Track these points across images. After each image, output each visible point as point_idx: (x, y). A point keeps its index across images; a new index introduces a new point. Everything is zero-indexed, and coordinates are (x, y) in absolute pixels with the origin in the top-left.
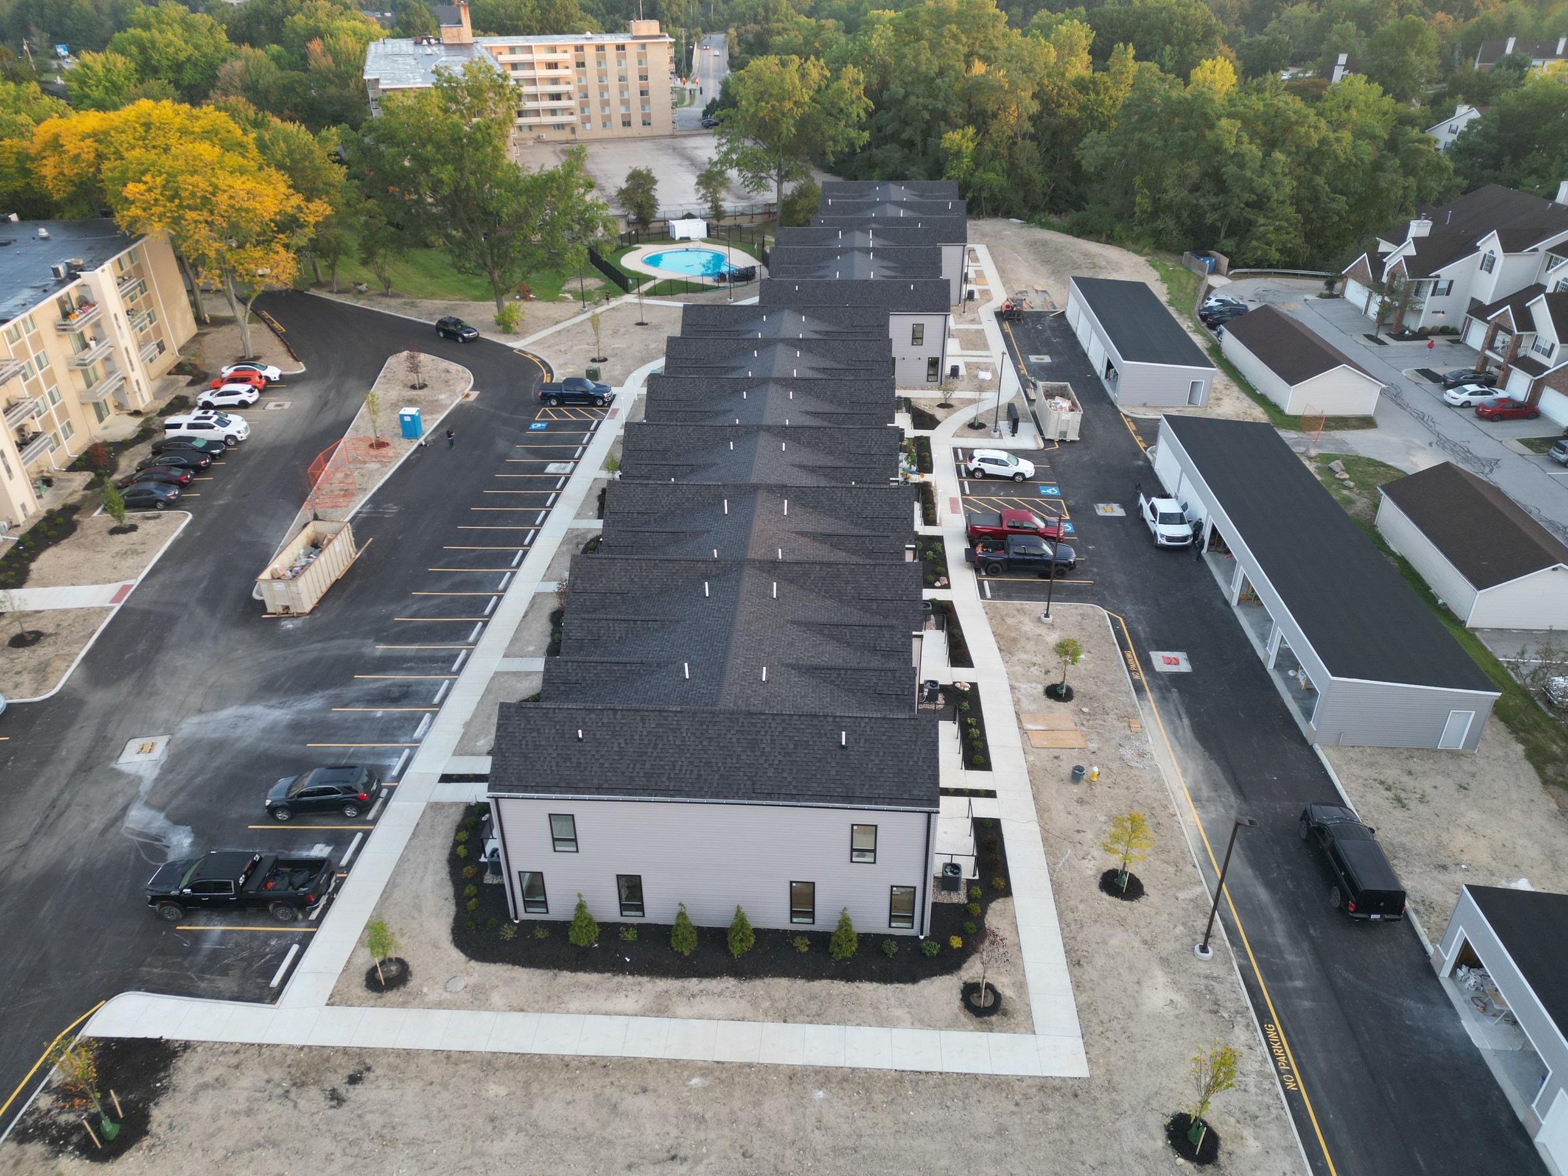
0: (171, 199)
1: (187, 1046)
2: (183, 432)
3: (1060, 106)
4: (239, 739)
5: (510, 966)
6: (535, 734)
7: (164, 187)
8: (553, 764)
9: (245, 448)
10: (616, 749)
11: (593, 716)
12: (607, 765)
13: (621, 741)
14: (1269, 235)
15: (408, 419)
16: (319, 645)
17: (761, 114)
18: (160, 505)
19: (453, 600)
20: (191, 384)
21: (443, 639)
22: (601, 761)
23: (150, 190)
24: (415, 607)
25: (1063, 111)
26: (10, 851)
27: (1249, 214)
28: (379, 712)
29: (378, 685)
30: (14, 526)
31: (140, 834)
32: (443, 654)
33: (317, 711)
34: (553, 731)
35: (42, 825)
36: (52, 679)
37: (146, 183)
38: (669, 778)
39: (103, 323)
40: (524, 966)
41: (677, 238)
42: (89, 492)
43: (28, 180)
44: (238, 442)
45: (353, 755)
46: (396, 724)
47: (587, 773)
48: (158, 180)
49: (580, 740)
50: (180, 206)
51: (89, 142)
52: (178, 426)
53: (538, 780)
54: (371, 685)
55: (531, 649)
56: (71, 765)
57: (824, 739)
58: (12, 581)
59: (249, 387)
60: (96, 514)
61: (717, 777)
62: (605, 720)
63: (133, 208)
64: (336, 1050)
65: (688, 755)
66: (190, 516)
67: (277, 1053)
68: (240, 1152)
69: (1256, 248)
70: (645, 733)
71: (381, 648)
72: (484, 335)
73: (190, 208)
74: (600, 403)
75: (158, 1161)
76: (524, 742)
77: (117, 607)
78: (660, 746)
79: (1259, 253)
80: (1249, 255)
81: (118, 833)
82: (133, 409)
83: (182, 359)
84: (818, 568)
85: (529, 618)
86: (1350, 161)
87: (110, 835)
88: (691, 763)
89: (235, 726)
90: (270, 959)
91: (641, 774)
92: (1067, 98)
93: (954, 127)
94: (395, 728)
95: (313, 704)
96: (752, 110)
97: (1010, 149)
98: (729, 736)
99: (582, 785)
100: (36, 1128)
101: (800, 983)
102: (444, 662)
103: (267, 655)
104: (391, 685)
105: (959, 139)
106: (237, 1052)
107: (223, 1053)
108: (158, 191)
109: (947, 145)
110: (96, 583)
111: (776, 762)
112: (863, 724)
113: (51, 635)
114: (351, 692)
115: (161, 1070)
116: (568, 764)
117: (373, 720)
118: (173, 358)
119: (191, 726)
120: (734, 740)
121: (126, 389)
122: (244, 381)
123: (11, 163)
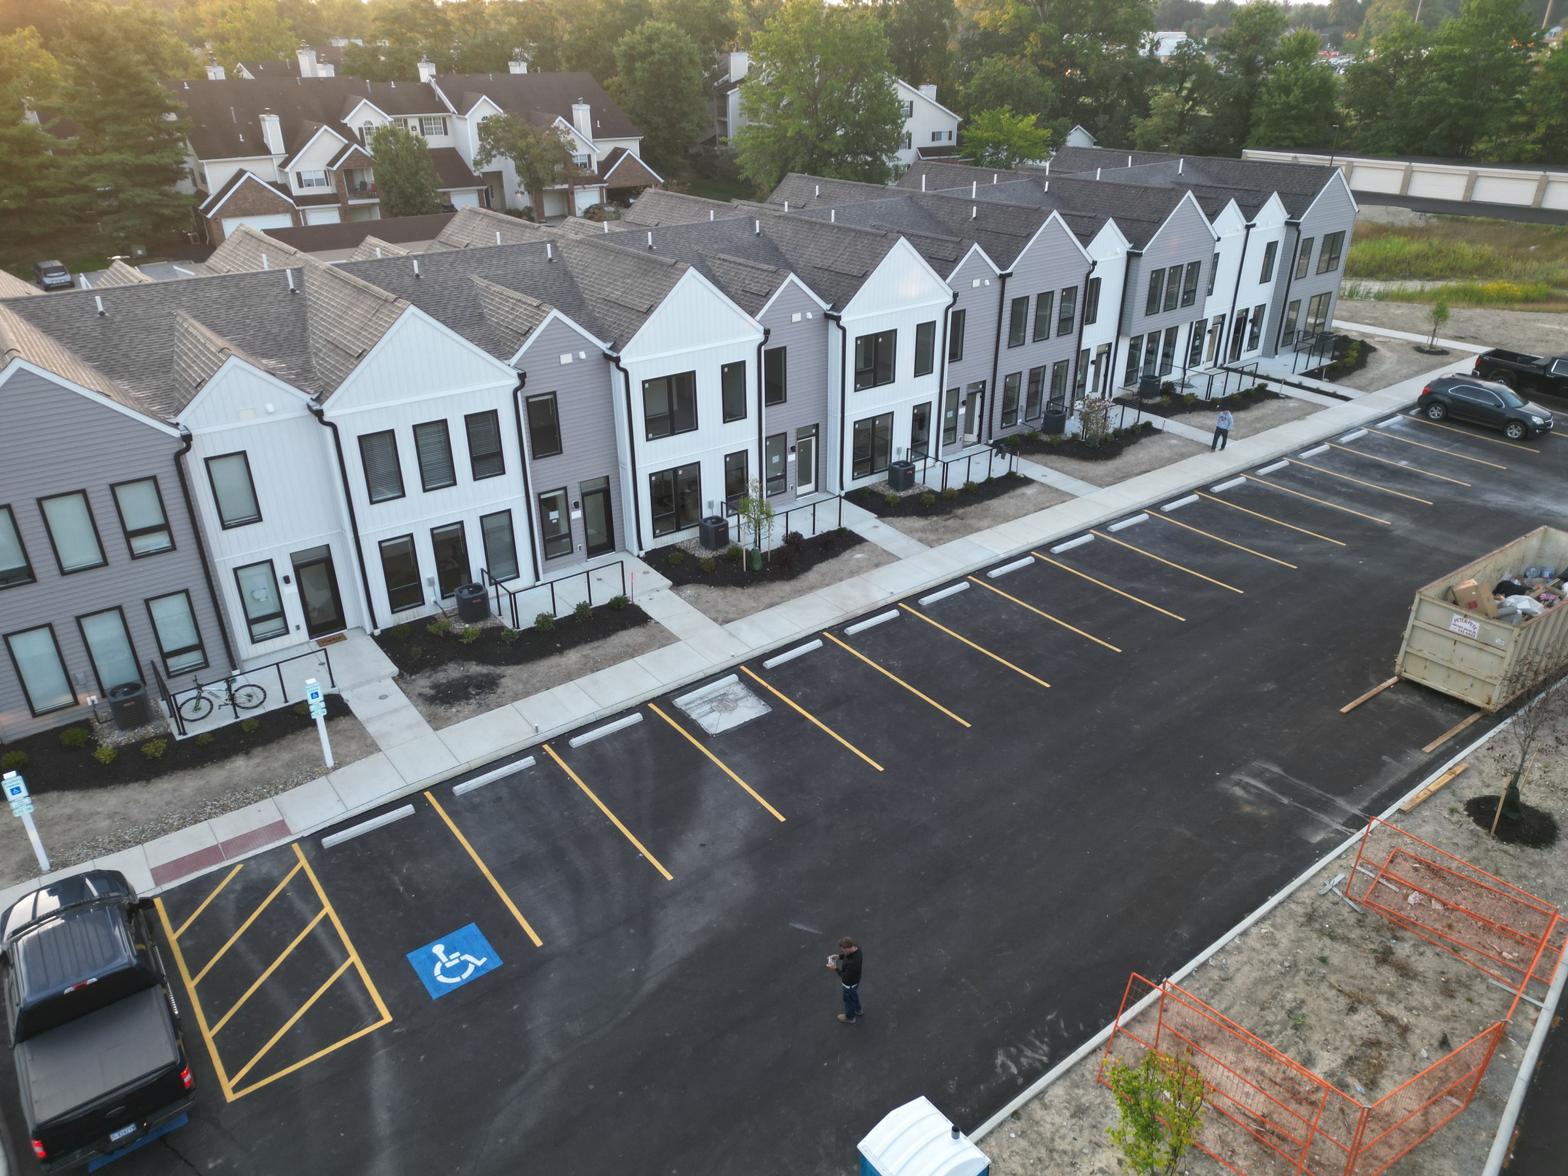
19: (1231, 534)
21: (1281, 497)
24: (1301, 548)
28: (1403, 464)
29: (1400, 487)
32: (1290, 484)
33: (1494, 492)
45: (1447, 446)
46: (1385, 450)
54: (1409, 489)
55: (1174, 442)
71: (1383, 520)
85: (1143, 468)
94: (1387, 447)
102: (1294, 476)
104: (1380, 480)
114: (1439, 492)
117: (1414, 461)
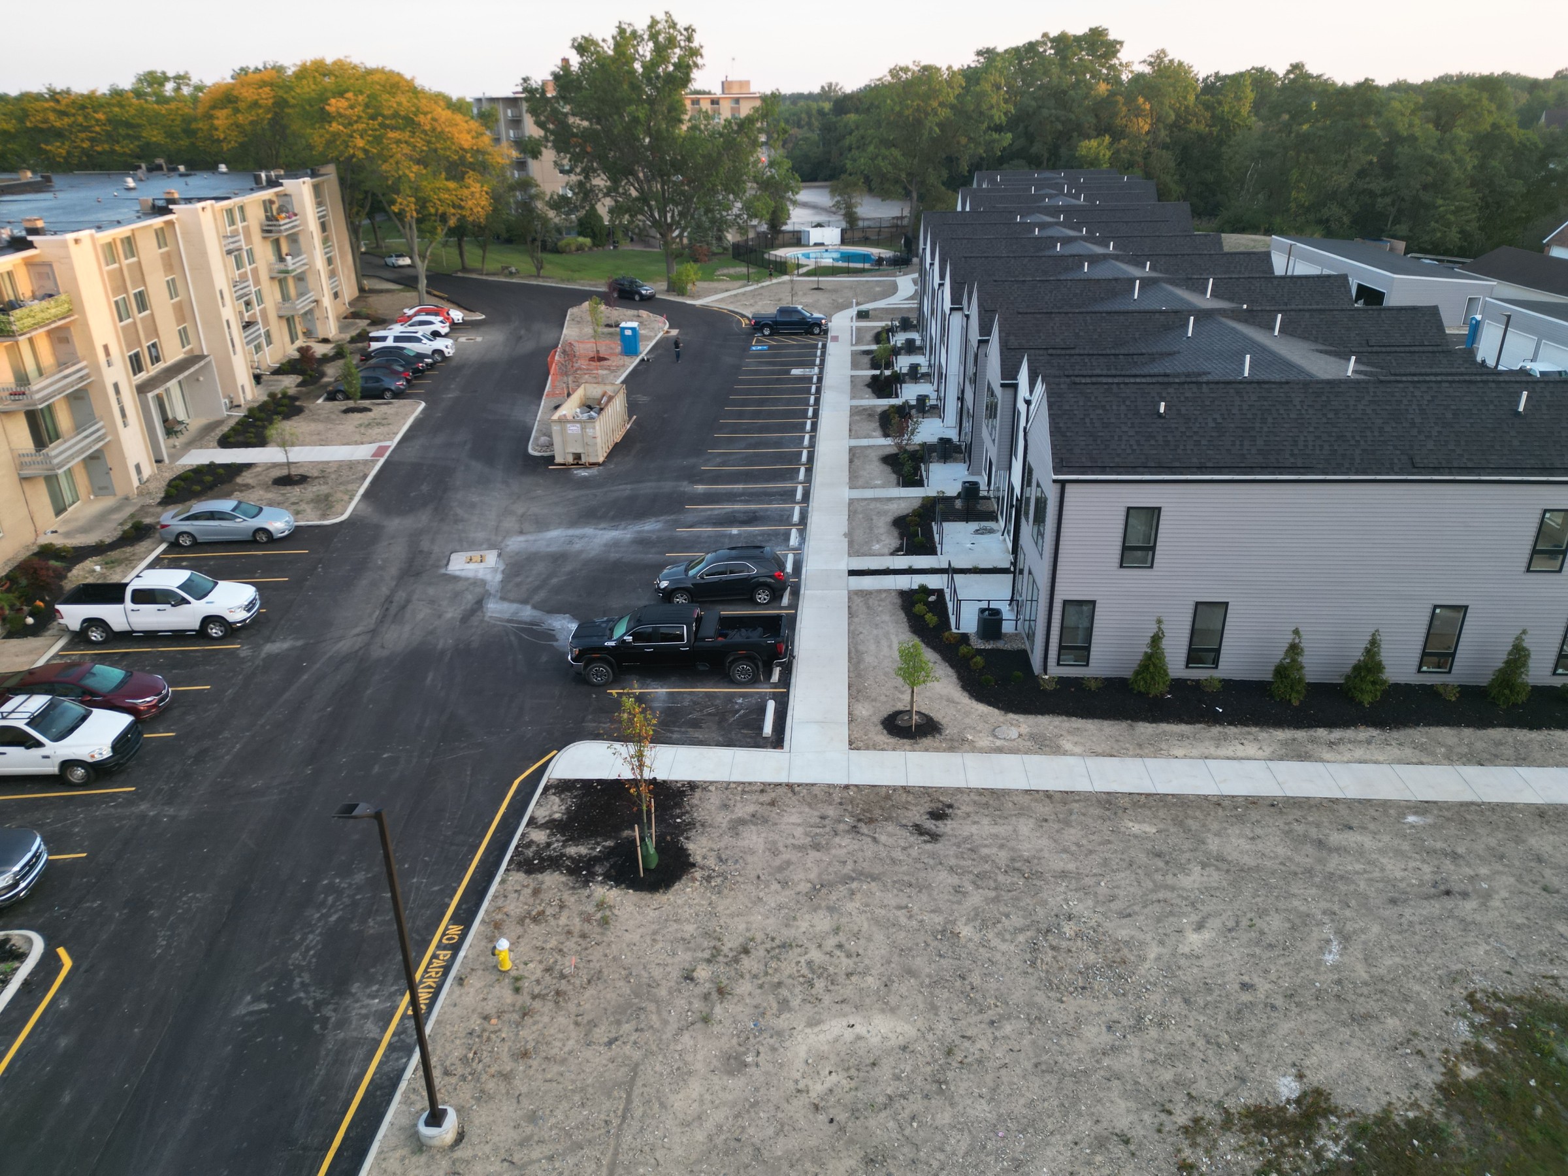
0: (373, 118)
1: (692, 786)
2: (390, 343)
3: (1189, 122)
4: (581, 552)
5: (1065, 718)
6: (1100, 412)
7: (367, 106)
8: (1132, 442)
9: (453, 363)
10: (1212, 424)
11: (1171, 390)
12: (1203, 442)
13: (1217, 416)
14: (1449, 216)
15: (628, 333)
16: (629, 487)
17: (906, 113)
18: (388, 394)
20: (369, 325)
22: (1195, 438)
23: (352, 107)
24: (719, 460)
25: (1192, 126)
26: (358, 635)
27: (1426, 197)
28: (734, 531)
29: (716, 512)
30: (234, 406)
31: (509, 621)
33: (659, 531)
34: (1123, 408)
35: (384, 616)
36: (338, 507)
37: (347, 99)
38: (1292, 455)
39: (302, 239)
40: (1082, 718)
41: (811, 243)
42: (303, 389)
43: (193, 140)
44: (445, 358)
47: (1180, 451)
48: (360, 98)
49: (1160, 415)
50: (383, 126)
51: (267, 89)
52: (384, 339)
53: (1117, 460)
54: (709, 513)
55: (878, 482)
56: (393, 571)
57: (1491, 407)
58: (254, 440)
59: (441, 318)
60: (320, 401)
61: (1358, 452)
62: (1188, 394)
63: (334, 124)
64: (895, 789)
65: (1311, 429)
66: (423, 405)
67: (816, 790)
68: (831, 885)
69: (1434, 230)
70: (1245, 407)
71: (701, 487)
72: (658, 296)
73: (393, 128)
74: (817, 331)
75: (726, 891)
76: (1087, 420)
77: (382, 461)
78: (1270, 420)
79: (1439, 235)
80: (1427, 238)
81: (482, 621)
82: (321, 336)
83: (352, 310)
84: (1307, 315)
85: (857, 463)
86: (1525, 145)
87: (475, 620)
88: (1319, 437)
89: (571, 542)
90: (744, 715)
91: (1254, 452)
92: (1195, 115)
93: (1089, 137)
95: (651, 527)
96: (897, 108)
97: (1145, 158)
98: (1360, 407)
99: (1177, 464)
100: (542, 860)
101: (1467, 732)
103: (572, 494)
104: (732, 512)
105: (1093, 146)
106: (762, 791)
107: (743, 792)
108: (361, 108)
109: (1084, 152)
110: (348, 444)
111: (1434, 433)
112: (1538, 390)
113: (316, 478)
114: (690, 518)
115: (672, 808)
116: (1153, 442)
117: (730, 536)
118: (344, 308)
119: (516, 543)
120: (1369, 411)
121: (317, 314)
122: (436, 314)
123: (178, 122)
